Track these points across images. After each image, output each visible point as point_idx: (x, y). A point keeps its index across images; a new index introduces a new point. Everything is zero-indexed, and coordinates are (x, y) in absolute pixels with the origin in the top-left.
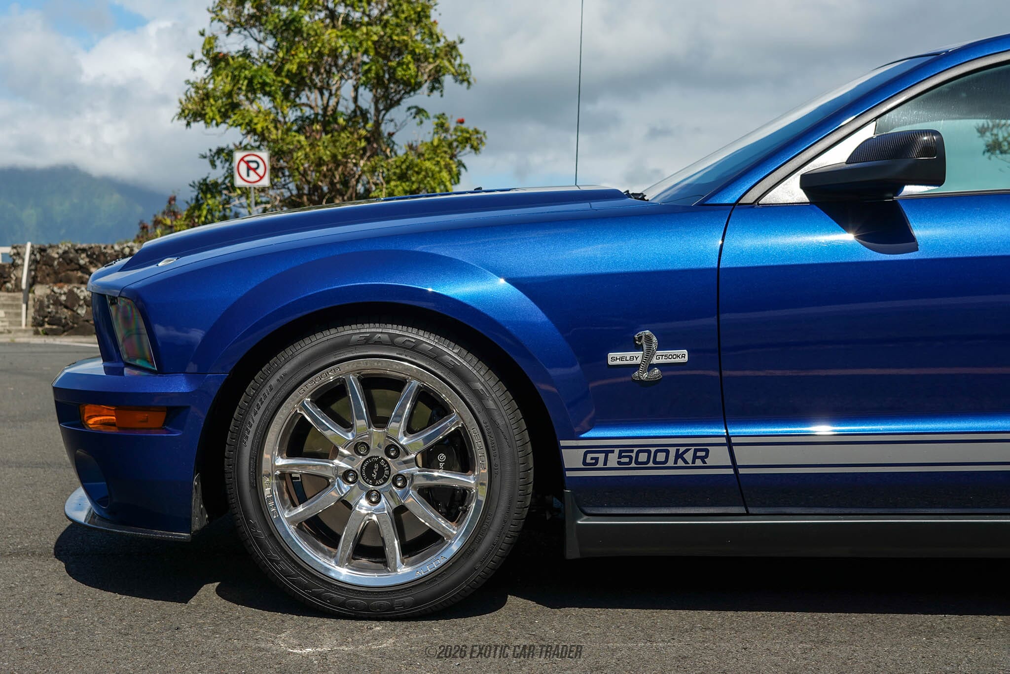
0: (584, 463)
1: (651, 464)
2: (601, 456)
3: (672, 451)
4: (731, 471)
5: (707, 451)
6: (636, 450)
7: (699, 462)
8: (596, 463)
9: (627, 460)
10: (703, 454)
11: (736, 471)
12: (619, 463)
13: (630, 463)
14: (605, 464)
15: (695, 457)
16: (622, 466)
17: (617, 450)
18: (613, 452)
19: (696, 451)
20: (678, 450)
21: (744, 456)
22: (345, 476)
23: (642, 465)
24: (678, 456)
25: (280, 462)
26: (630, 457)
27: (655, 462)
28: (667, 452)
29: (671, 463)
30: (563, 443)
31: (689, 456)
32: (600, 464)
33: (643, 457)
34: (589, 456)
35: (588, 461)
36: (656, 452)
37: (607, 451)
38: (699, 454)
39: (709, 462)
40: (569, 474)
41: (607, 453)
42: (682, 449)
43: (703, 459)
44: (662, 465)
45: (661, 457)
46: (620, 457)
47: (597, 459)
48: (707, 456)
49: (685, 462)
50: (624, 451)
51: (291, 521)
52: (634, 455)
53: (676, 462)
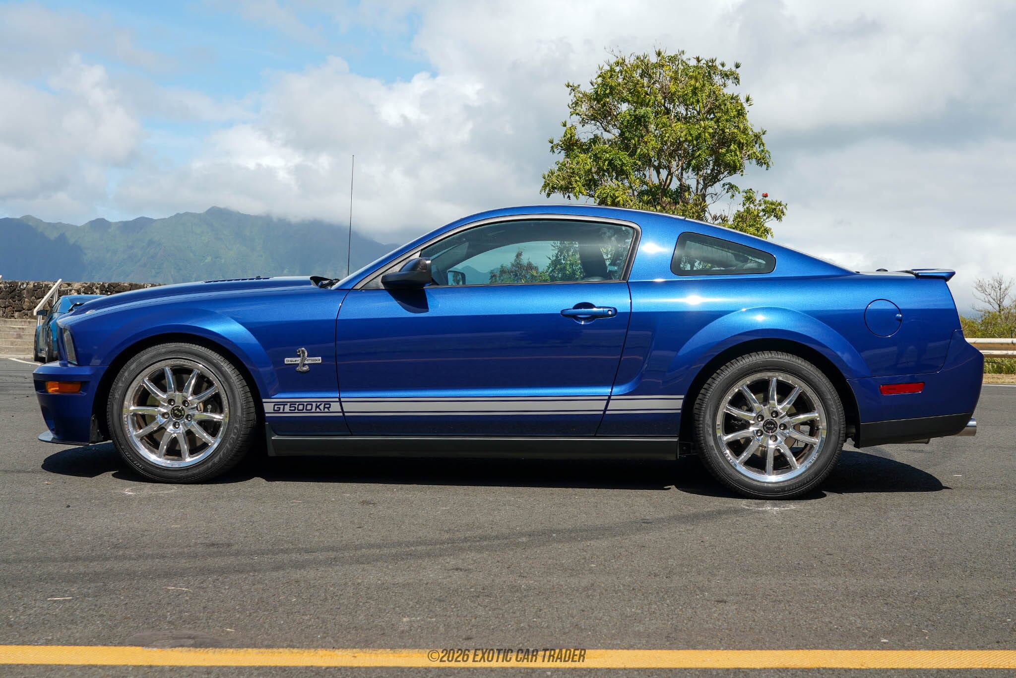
0: (274, 410)
1: (304, 411)
2: (282, 407)
3: (314, 404)
4: (341, 414)
5: (330, 405)
6: (297, 404)
7: (326, 410)
8: (279, 410)
9: (293, 408)
10: (328, 406)
11: (344, 414)
12: (290, 410)
13: (295, 410)
14: (283, 410)
15: (325, 408)
16: (291, 411)
17: (289, 404)
18: (287, 404)
19: (325, 405)
20: (317, 404)
21: (347, 407)
22: (163, 415)
23: (300, 411)
24: (317, 407)
25: (132, 408)
26: (295, 407)
27: (306, 410)
28: (312, 405)
29: (313, 410)
30: (264, 400)
31: (322, 407)
32: (281, 411)
33: (301, 407)
34: (276, 406)
35: (276, 409)
36: (298, 405)
37: (284, 404)
38: (326, 406)
39: (331, 410)
40: (267, 415)
41: (284, 405)
42: (319, 404)
43: (328, 408)
44: (310, 411)
45: (309, 407)
46: (290, 407)
47: (279, 408)
48: (330, 407)
49: (321, 410)
50: (292, 404)
51: (137, 436)
52: (296, 406)
53: (316, 410)
